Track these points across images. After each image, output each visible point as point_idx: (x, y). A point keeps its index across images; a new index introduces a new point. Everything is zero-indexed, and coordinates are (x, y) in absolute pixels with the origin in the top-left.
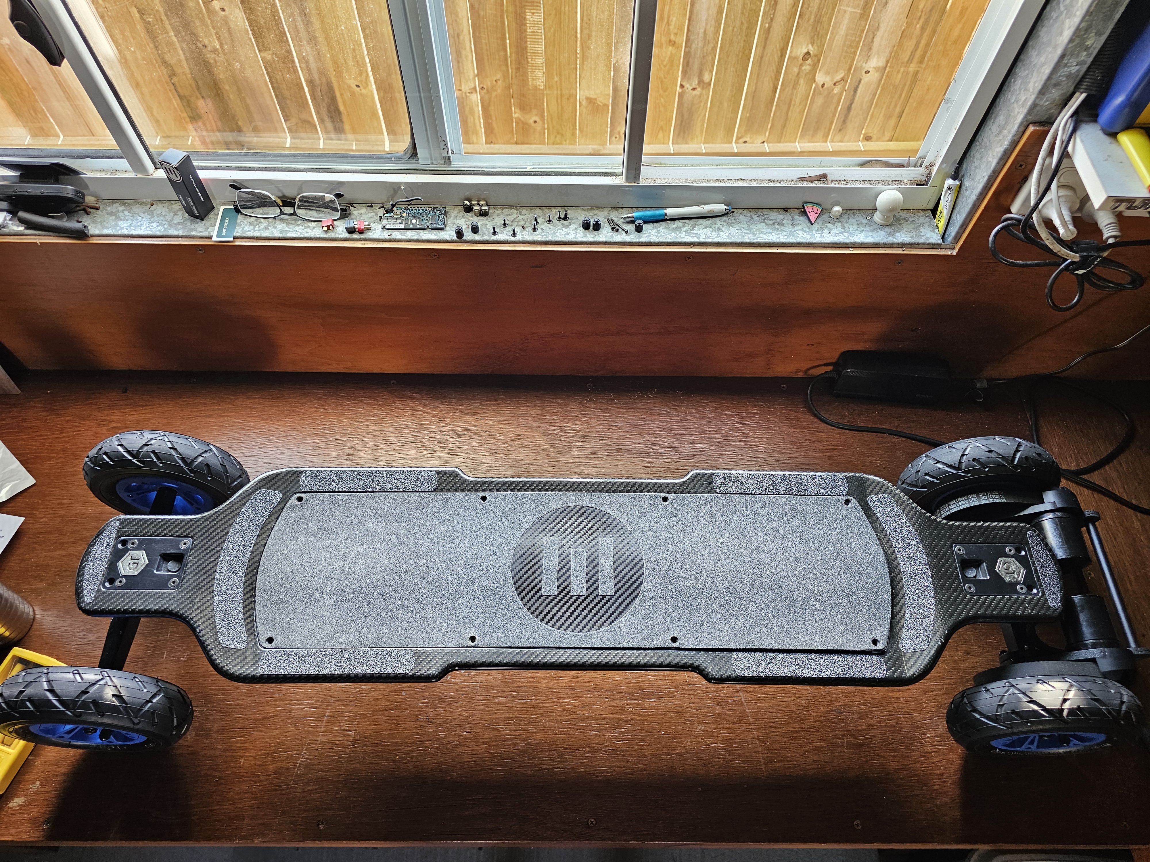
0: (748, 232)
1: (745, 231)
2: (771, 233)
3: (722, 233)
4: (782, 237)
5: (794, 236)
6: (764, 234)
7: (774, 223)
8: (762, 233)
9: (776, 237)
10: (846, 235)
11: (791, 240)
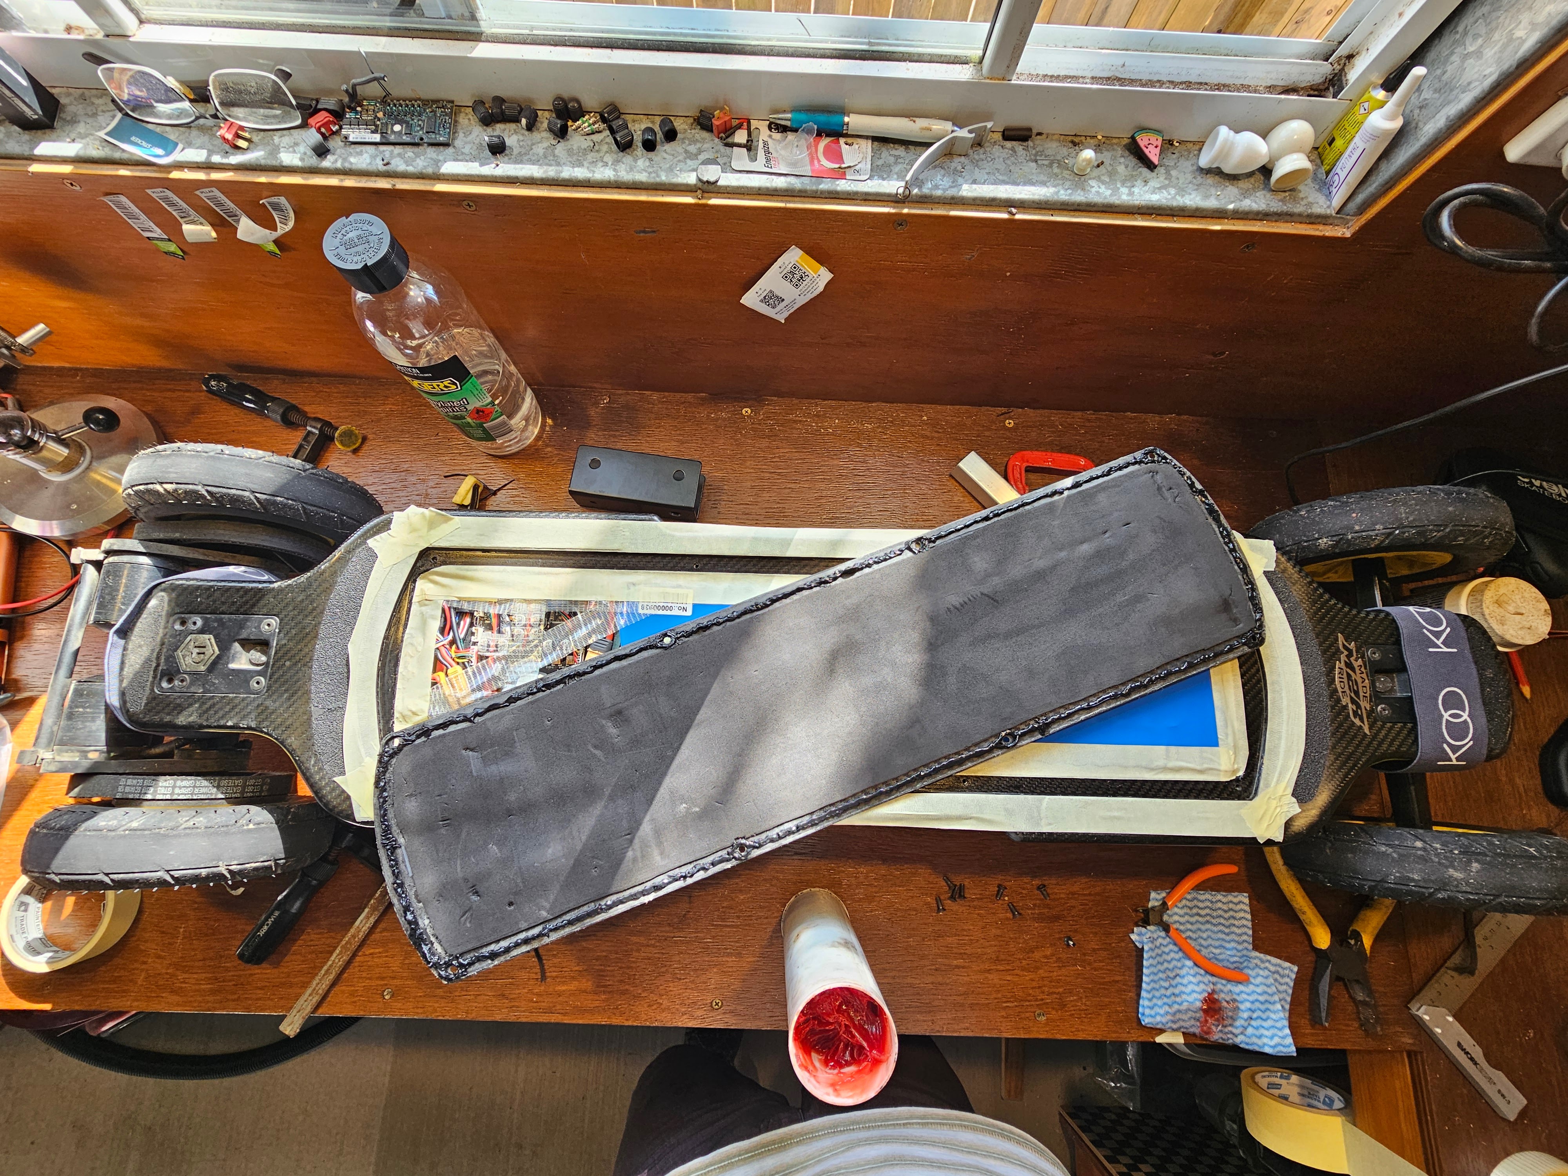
0: (1005, 178)
1: (1001, 177)
2: (1044, 183)
3: (961, 181)
4: (1062, 192)
5: (1083, 189)
6: (1033, 184)
7: (1050, 165)
8: (1030, 182)
9: (1052, 190)
11: (1079, 197)
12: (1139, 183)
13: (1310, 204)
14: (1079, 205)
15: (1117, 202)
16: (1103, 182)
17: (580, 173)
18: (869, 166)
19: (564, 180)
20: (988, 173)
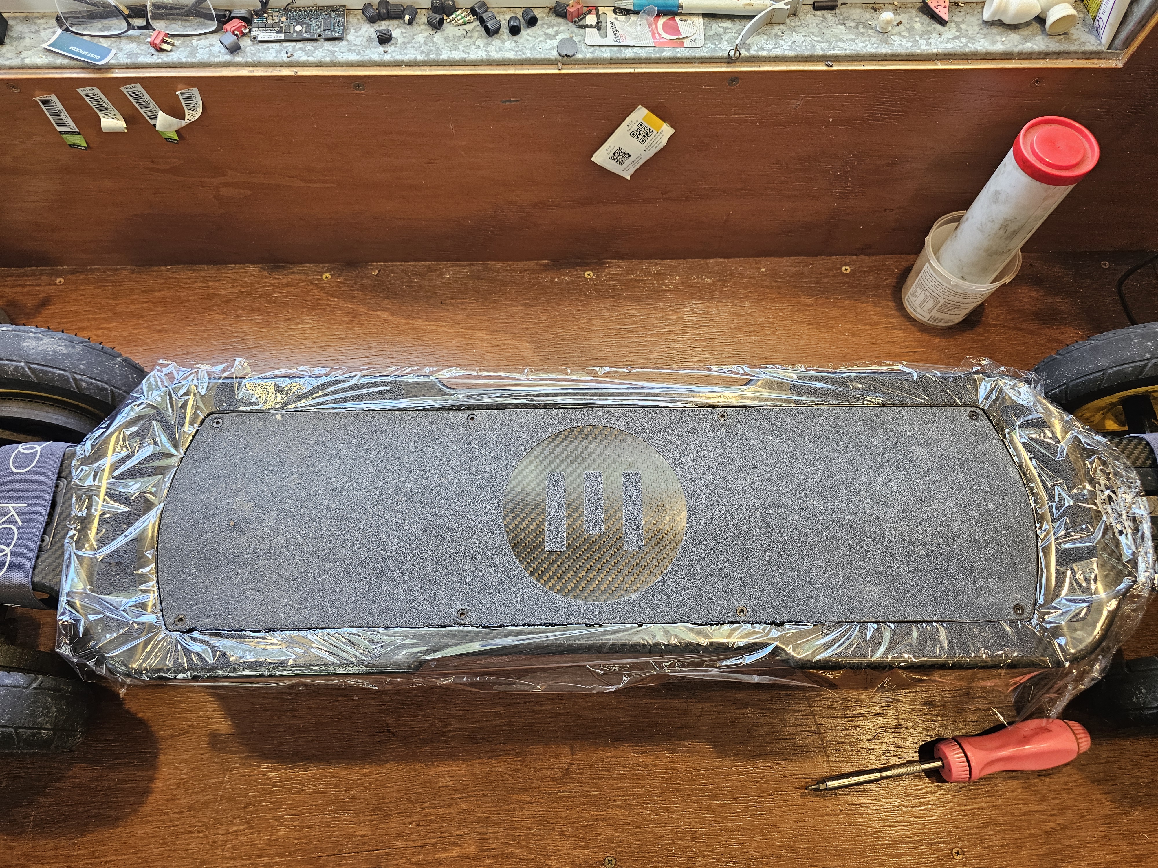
0: (819, 39)
1: (816, 39)
2: (853, 40)
3: (781, 42)
4: (869, 46)
5: (887, 43)
6: (844, 42)
7: (857, 27)
8: (841, 40)
9: (861, 45)
10: (963, 40)
11: (884, 50)
12: (935, 35)
13: (1083, 44)
14: (885, 56)
15: (918, 51)
16: (904, 37)
17: (457, 55)
18: (703, 37)
19: (443, 61)
20: (804, 36)
